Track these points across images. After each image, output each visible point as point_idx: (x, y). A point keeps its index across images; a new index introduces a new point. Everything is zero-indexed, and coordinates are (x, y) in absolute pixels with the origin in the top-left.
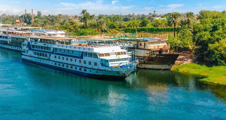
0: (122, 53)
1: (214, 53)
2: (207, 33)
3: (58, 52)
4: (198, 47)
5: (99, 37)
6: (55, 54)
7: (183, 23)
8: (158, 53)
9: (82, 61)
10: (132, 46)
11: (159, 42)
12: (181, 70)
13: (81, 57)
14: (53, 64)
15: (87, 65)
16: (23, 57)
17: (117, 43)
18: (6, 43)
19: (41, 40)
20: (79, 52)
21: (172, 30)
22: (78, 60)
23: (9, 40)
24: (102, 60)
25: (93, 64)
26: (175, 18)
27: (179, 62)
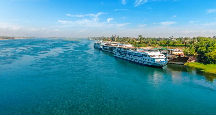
0: (161, 55)
1: (208, 58)
2: (204, 48)
3: (131, 54)
4: (199, 55)
5: (149, 48)
6: (129, 54)
7: (190, 43)
8: (178, 56)
9: (142, 58)
10: (165, 52)
11: (179, 51)
12: (190, 65)
13: (142, 57)
14: (128, 59)
15: (144, 60)
16: (115, 55)
17: (159, 51)
18: (106, 49)
19: (123, 48)
20: (141, 54)
21: (183, 46)
22: (140, 58)
23: (108, 48)
24: (152, 58)
25: (147, 60)
26: (186, 40)
27: (188, 61)
